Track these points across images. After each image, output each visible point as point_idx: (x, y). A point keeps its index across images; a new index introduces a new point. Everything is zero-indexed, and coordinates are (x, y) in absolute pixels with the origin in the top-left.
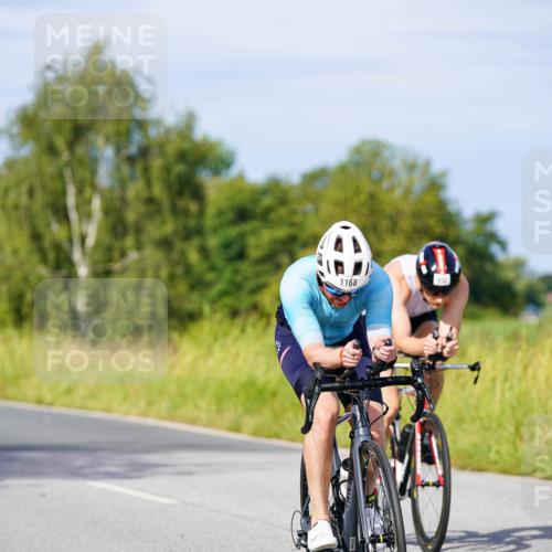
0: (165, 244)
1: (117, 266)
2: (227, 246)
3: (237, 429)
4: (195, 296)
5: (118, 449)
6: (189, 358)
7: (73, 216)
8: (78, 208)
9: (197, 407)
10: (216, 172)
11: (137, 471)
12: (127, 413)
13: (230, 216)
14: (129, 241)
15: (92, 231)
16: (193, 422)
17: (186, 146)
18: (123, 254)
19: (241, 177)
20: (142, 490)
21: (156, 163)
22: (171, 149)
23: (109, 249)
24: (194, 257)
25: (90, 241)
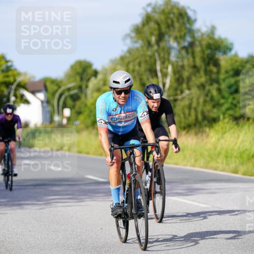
0: (202, 86)
1: (179, 97)
2: (230, 87)
3: (236, 172)
4: (215, 110)
5: (182, 182)
6: (214, 140)
7: (159, 74)
8: (161, 71)
9: (217, 162)
10: (225, 53)
11: (191, 192)
12: (185, 165)
13: (231, 73)
14: (184, 86)
15: (168, 81)
16: (216, 169)
17: (211, 42)
18: (182, 92)
19: (236, 55)
20: (193, 201)
21: (198, 49)
22: (204, 43)
23: (176, 90)
24: (215, 93)
25: (167, 86)
